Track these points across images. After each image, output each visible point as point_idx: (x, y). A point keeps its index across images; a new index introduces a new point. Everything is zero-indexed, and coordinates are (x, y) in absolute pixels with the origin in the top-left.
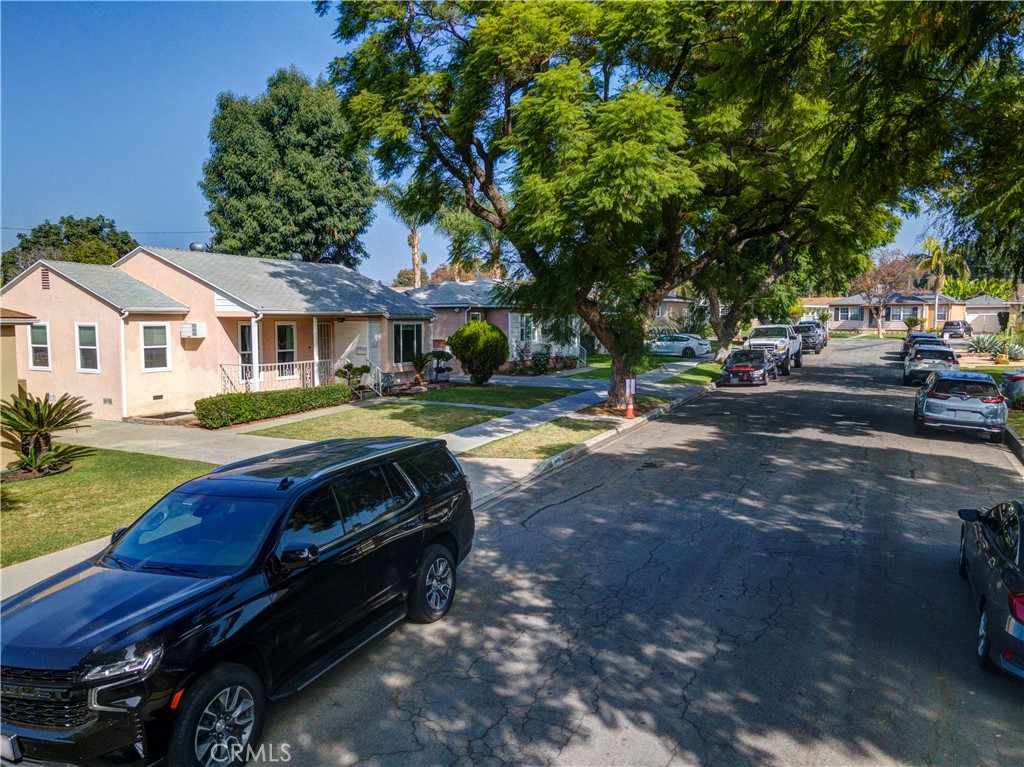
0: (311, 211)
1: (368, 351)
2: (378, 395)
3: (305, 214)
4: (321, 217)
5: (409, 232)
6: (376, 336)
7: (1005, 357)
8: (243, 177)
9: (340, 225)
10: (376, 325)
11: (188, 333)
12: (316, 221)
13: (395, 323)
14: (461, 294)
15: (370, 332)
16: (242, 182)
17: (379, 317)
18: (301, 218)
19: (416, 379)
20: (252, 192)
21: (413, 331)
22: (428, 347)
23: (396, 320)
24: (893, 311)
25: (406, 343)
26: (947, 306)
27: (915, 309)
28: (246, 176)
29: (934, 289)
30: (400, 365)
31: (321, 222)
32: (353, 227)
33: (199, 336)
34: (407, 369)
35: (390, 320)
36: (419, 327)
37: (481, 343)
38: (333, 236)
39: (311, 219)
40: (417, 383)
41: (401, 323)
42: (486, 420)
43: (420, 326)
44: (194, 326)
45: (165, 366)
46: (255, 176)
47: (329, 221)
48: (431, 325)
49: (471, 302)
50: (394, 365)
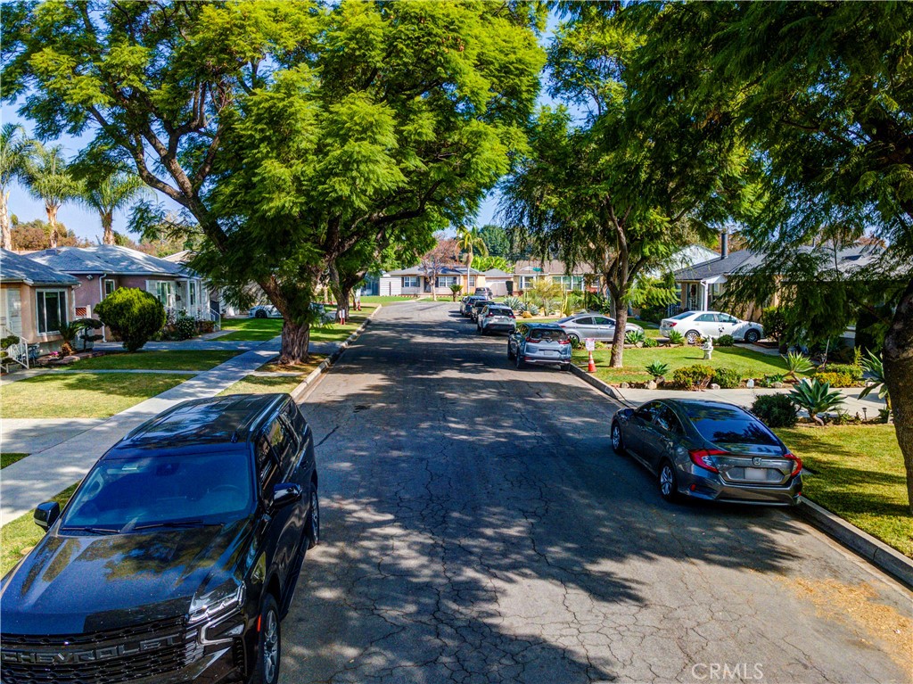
2: (23, 367)
6: (15, 304)
7: (528, 313)
10: (16, 292)
13: (38, 290)
14: (91, 261)
15: (9, 301)
17: (19, 285)
19: (64, 349)
21: (56, 298)
22: (72, 316)
23: (39, 287)
24: (441, 280)
25: (51, 310)
26: (475, 276)
27: (455, 278)
29: (467, 263)
30: (45, 334)
34: (52, 339)
35: (33, 287)
36: (62, 294)
37: (135, 310)
40: (65, 353)
41: (44, 291)
42: (178, 383)
43: (64, 293)
48: (73, 292)
49: (104, 269)
50: (38, 334)
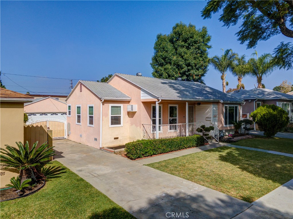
0: (186, 69)
1: (212, 119)
3: (184, 70)
4: (189, 70)
5: (221, 74)
8: (163, 59)
9: (195, 73)
10: (216, 106)
11: (130, 110)
12: (187, 72)
13: (225, 105)
16: (163, 61)
17: (218, 102)
18: (182, 71)
20: (166, 64)
22: (240, 118)
28: (164, 59)
30: (227, 126)
31: (189, 72)
32: (200, 73)
33: (134, 111)
34: (231, 128)
35: (223, 104)
38: (193, 77)
39: (185, 72)
41: (228, 106)
43: (237, 107)
44: (132, 106)
45: (120, 124)
46: (167, 58)
47: (192, 72)
49: (256, 97)
50: (224, 126)
